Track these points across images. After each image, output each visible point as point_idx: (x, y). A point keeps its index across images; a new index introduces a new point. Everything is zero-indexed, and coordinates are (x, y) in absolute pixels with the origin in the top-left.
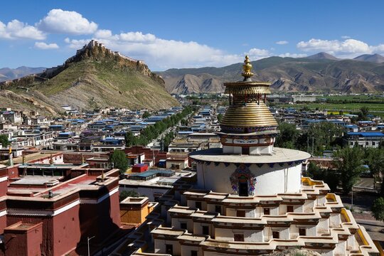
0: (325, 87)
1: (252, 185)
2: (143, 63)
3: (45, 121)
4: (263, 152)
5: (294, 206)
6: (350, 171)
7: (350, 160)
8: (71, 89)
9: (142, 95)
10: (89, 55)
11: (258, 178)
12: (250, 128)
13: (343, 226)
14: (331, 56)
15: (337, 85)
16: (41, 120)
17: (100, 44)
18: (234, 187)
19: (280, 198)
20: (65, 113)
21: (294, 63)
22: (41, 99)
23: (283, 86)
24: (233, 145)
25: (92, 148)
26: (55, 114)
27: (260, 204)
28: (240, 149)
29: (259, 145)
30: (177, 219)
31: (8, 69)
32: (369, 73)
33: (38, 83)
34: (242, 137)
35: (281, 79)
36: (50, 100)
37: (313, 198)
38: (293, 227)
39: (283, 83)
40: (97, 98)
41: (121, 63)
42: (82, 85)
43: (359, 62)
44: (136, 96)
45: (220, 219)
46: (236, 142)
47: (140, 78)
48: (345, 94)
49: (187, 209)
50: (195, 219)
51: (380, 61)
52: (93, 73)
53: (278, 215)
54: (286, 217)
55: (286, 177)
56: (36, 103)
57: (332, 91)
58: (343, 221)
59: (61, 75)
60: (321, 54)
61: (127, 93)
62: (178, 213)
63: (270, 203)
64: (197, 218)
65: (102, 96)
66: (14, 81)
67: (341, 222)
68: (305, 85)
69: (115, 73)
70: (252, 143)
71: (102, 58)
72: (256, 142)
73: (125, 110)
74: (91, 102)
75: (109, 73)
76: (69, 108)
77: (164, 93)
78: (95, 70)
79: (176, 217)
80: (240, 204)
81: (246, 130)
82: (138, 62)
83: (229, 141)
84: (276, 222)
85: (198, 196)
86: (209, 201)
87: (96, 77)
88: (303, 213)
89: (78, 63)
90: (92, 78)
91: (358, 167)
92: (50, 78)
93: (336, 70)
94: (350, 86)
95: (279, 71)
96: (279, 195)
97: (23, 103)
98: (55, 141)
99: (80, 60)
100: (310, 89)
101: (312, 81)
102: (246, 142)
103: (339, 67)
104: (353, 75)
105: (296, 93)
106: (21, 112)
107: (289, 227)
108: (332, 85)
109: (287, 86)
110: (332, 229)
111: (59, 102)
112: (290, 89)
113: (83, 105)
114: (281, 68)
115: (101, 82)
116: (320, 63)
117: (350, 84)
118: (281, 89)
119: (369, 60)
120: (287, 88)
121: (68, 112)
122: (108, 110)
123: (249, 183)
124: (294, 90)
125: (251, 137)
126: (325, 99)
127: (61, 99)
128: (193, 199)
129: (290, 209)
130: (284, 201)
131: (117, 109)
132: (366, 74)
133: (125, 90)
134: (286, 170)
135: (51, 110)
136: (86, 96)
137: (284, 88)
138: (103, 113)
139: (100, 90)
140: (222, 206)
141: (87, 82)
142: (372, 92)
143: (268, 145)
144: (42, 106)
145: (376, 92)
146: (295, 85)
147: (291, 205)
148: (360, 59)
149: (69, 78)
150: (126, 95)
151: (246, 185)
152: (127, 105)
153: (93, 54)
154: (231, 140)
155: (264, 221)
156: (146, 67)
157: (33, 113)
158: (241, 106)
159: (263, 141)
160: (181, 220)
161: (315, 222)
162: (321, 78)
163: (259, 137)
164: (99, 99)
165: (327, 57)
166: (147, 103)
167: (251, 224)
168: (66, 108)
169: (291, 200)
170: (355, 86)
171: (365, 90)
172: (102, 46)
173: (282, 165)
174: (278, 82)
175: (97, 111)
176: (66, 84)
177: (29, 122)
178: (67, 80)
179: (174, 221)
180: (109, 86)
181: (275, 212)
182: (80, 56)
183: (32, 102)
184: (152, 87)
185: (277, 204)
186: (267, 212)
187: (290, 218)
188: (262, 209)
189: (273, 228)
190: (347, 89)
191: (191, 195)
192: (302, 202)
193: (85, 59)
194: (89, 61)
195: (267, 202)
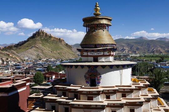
0: (143, 51)
1: (99, 80)
2: (62, 39)
3: (13, 63)
4: (106, 60)
5: (127, 94)
6: (158, 81)
7: (158, 75)
8: (29, 50)
9: (61, 53)
10: (38, 36)
11: (103, 76)
12: (98, 44)
13: (159, 107)
14: (146, 38)
15: (149, 50)
16: (11, 62)
17: (43, 31)
18: (87, 82)
19: (117, 88)
20: (25, 60)
21: (130, 41)
22: (14, 54)
23: (125, 51)
24: (87, 56)
25: (30, 73)
26: (19, 60)
27: (103, 92)
28: (92, 59)
29: (104, 56)
30: (49, 103)
31: (6, 44)
32: (162, 45)
33: (15, 48)
34: (93, 51)
35: (124, 48)
36: (19, 55)
37: (139, 89)
38: (126, 107)
39: (125, 50)
40: (41, 54)
41: (52, 39)
42: (34, 48)
43: (158, 41)
44: (59, 53)
45: (75, 102)
46: (89, 54)
47: (60, 45)
48: (153, 54)
49: (56, 96)
50: (60, 103)
51: (167, 41)
52: (40, 43)
53: (116, 99)
54: (121, 100)
55: (121, 75)
56: (11, 55)
57: (147, 53)
58: (159, 105)
59: (25, 44)
60: (141, 38)
61: (55, 52)
62: (50, 99)
63: (110, 91)
64: (61, 102)
65: (43, 53)
66: (5, 47)
67: (157, 105)
68: (135, 50)
69: (49, 43)
70: (99, 54)
71: (44, 37)
72: (102, 53)
73: (53, 59)
74: (38, 56)
75: (47, 43)
76: (27, 58)
77: (71, 52)
78: (41, 42)
79: (48, 102)
80: (90, 92)
81: (96, 46)
82: (60, 38)
83: (85, 54)
84: (114, 104)
85: (64, 88)
86: (70, 90)
87: (41, 45)
88: (133, 98)
89: (33, 39)
90: (39, 45)
91: (163, 79)
92: (21, 46)
93: (148, 44)
94: (155, 51)
95: (123, 44)
96: (116, 86)
97: (5, 55)
98: (13, 70)
99: (34, 38)
100: (137, 52)
101: (138, 49)
102: (96, 54)
103: (150, 43)
104: (156, 46)
105: (131, 54)
106: (2, 59)
107: (123, 107)
108: (146, 50)
109: (127, 51)
110: (152, 110)
111: (23, 56)
112: (128, 52)
113: (34, 57)
114: (124, 43)
115: (43, 47)
116: (141, 41)
117: (154, 50)
118: (124, 52)
119: (162, 40)
120: (127, 52)
121: (26, 60)
122: (45, 59)
123: (96, 79)
124: (130, 52)
125: (99, 51)
126: (144, 56)
127: (24, 55)
128: (60, 90)
129: (124, 96)
130: (120, 90)
131: (49, 59)
132: (161, 46)
133: (54, 51)
134: (121, 70)
135: (18, 58)
136: (36, 53)
137: (126, 52)
138: (43, 60)
139: (42, 50)
140: (78, 94)
141: (36, 47)
142: (164, 53)
143: (109, 55)
144: (14, 57)
145: (166, 54)
146: (130, 51)
147: (125, 92)
148: (158, 40)
149: (29, 45)
150: (54, 53)
151: (95, 80)
152: (54, 57)
153: (40, 35)
154: (87, 53)
155: (106, 103)
156: (63, 41)
157: (7, 59)
158: (93, 32)
159: (106, 53)
160: (52, 104)
161: (141, 104)
162: (141, 48)
163: (104, 50)
164: (42, 54)
165: (144, 39)
166: (63, 56)
167: (96, 105)
168: (26, 58)
169: (124, 89)
170: (157, 51)
171: (161, 52)
172: (44, 31)
173: (118, 67)
174: (123, 49)
175: (40, 60)
176: (27, 48)
177: (5, 63)
178: (28, 46)
179: (47, 104)
180: (47, 49)
181: (113, 97)
182: (34, 36)
183: (9, 55)
184: (66, 49)
185: (115, 92)
186: (108, 97)
187: (124, 101)
188: (105, 95)
189: (112, 108)
190: (153, 52)
191: (59, 87)
192: (131, 91)
193: (36, 37)
194: (38, 38)
195: (108, 90)
